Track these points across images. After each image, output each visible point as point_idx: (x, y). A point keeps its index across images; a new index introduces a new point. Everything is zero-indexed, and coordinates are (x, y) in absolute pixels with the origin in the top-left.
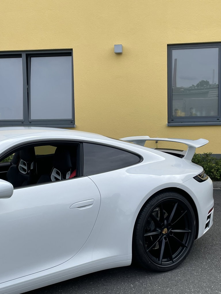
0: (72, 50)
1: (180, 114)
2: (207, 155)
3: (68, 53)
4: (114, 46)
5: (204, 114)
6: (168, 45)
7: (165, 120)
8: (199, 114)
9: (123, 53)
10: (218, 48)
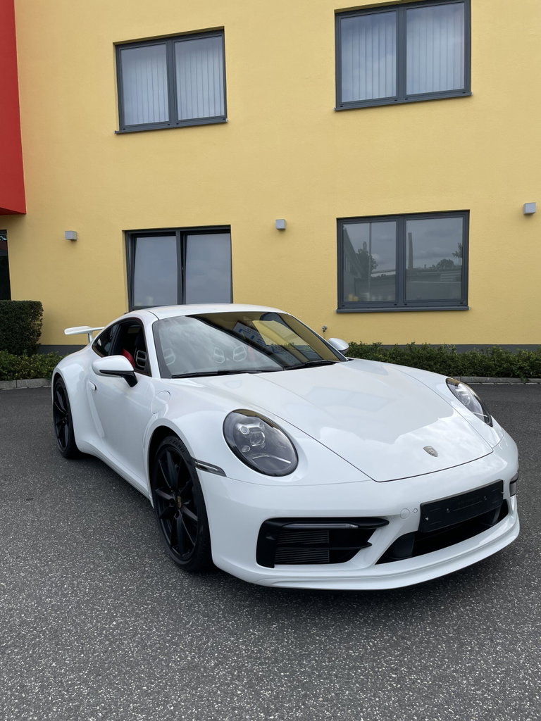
0: (230, 226)
1: (351, 298)
2: (376, 345)
3: (225, 230)
4: (275, 222)
5: (380, 299)
6: (338, 219)
7: (334, 306)
8: (374, 299)
9: (287, 229)
10: (395, 222)
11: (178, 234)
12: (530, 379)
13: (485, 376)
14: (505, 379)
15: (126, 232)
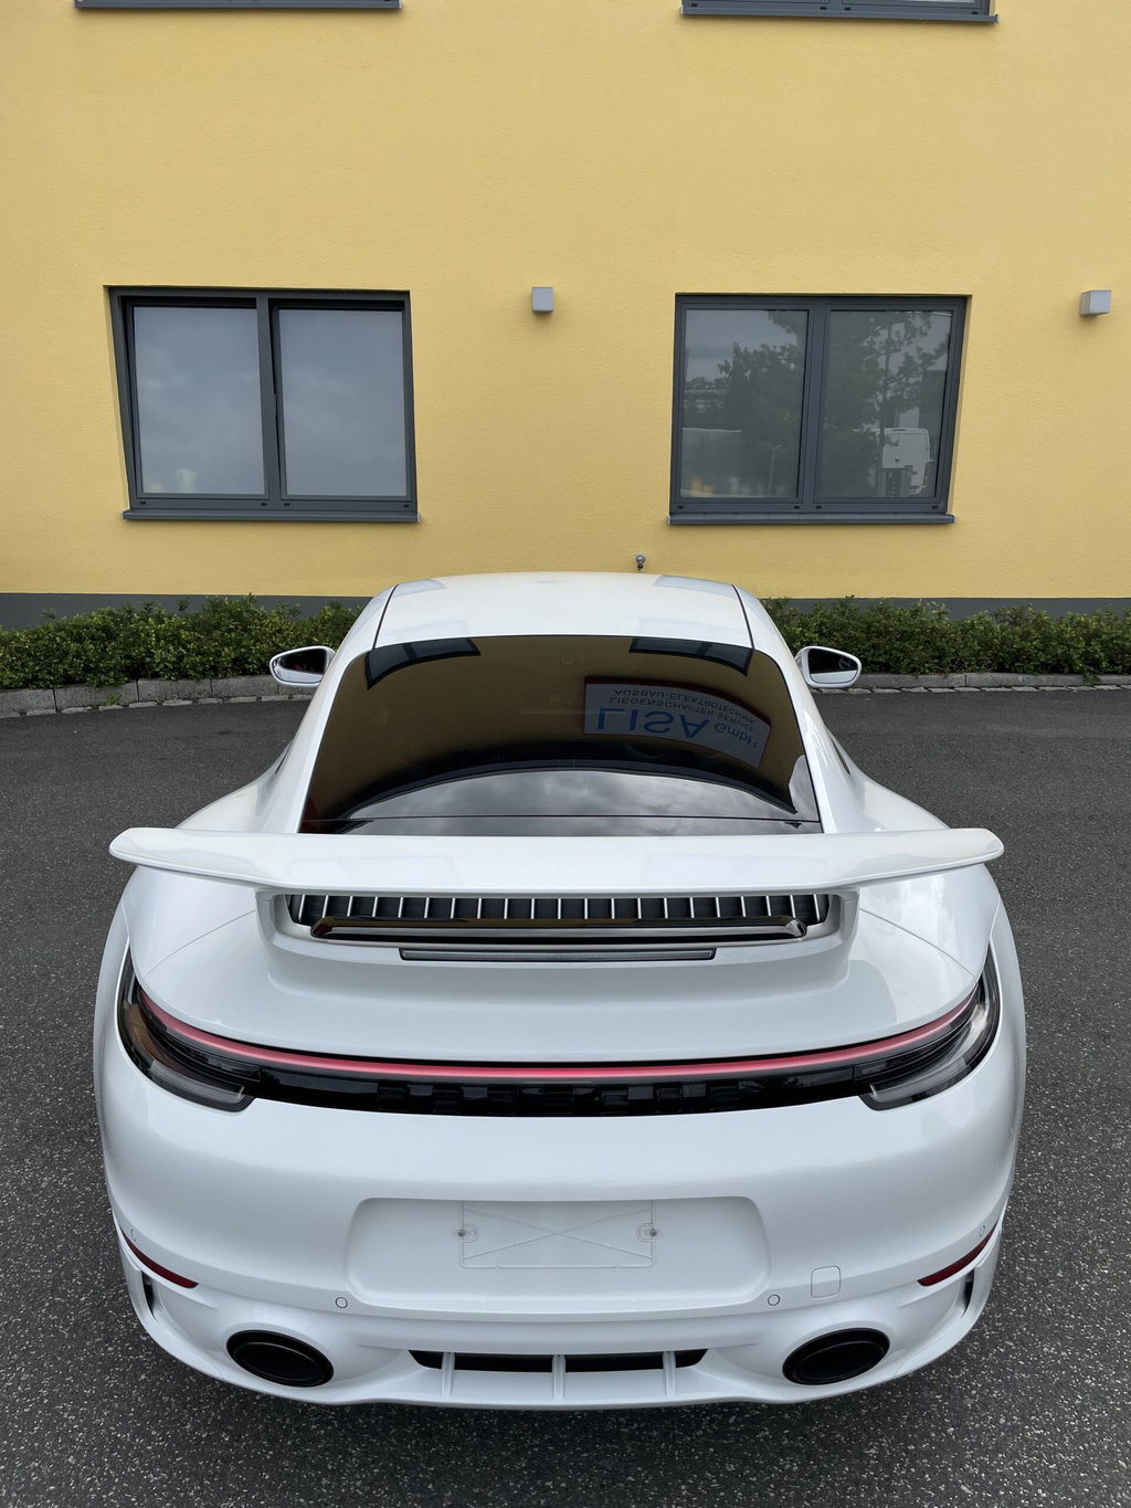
0: (407, 293)
3: (396, 302)
4: (530, 290)
5: (761, 491)
6: (679, 297)
8: (746, 493)
9: (556, 313)
11: (263, 305)
12: (1103, 678)
13: (1009, 671)
14: (1052, 677)
15: (111, 290)
